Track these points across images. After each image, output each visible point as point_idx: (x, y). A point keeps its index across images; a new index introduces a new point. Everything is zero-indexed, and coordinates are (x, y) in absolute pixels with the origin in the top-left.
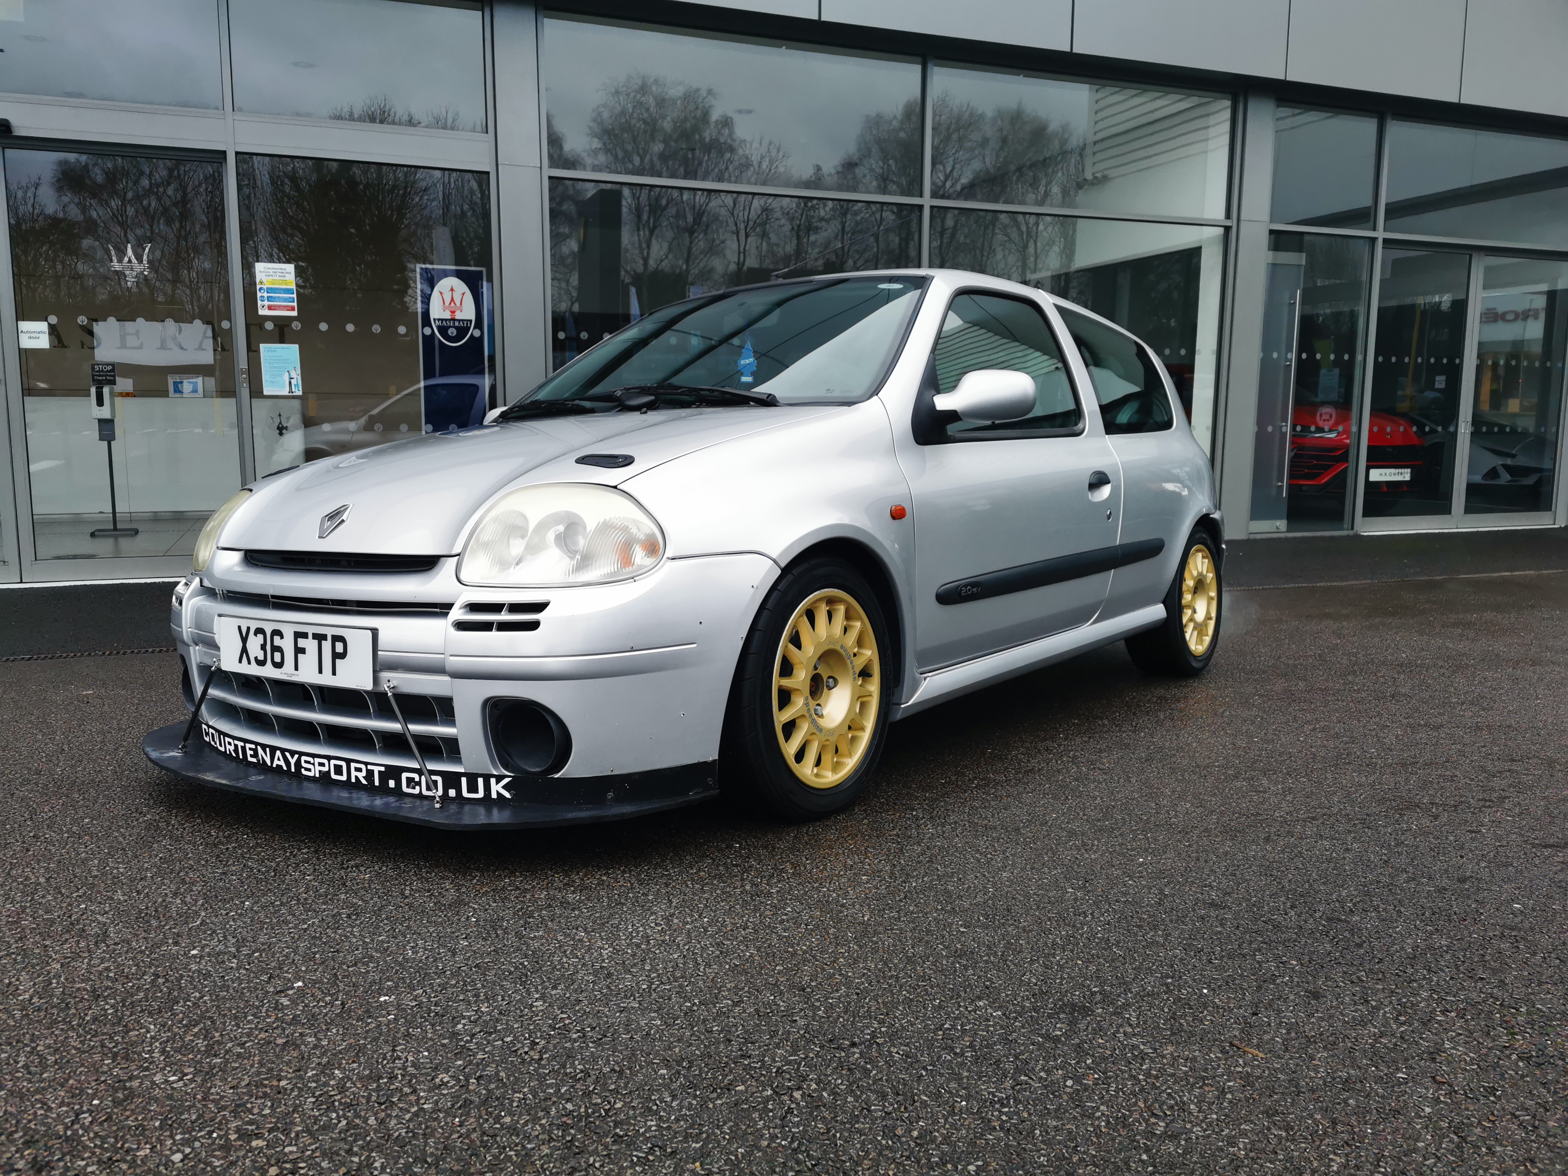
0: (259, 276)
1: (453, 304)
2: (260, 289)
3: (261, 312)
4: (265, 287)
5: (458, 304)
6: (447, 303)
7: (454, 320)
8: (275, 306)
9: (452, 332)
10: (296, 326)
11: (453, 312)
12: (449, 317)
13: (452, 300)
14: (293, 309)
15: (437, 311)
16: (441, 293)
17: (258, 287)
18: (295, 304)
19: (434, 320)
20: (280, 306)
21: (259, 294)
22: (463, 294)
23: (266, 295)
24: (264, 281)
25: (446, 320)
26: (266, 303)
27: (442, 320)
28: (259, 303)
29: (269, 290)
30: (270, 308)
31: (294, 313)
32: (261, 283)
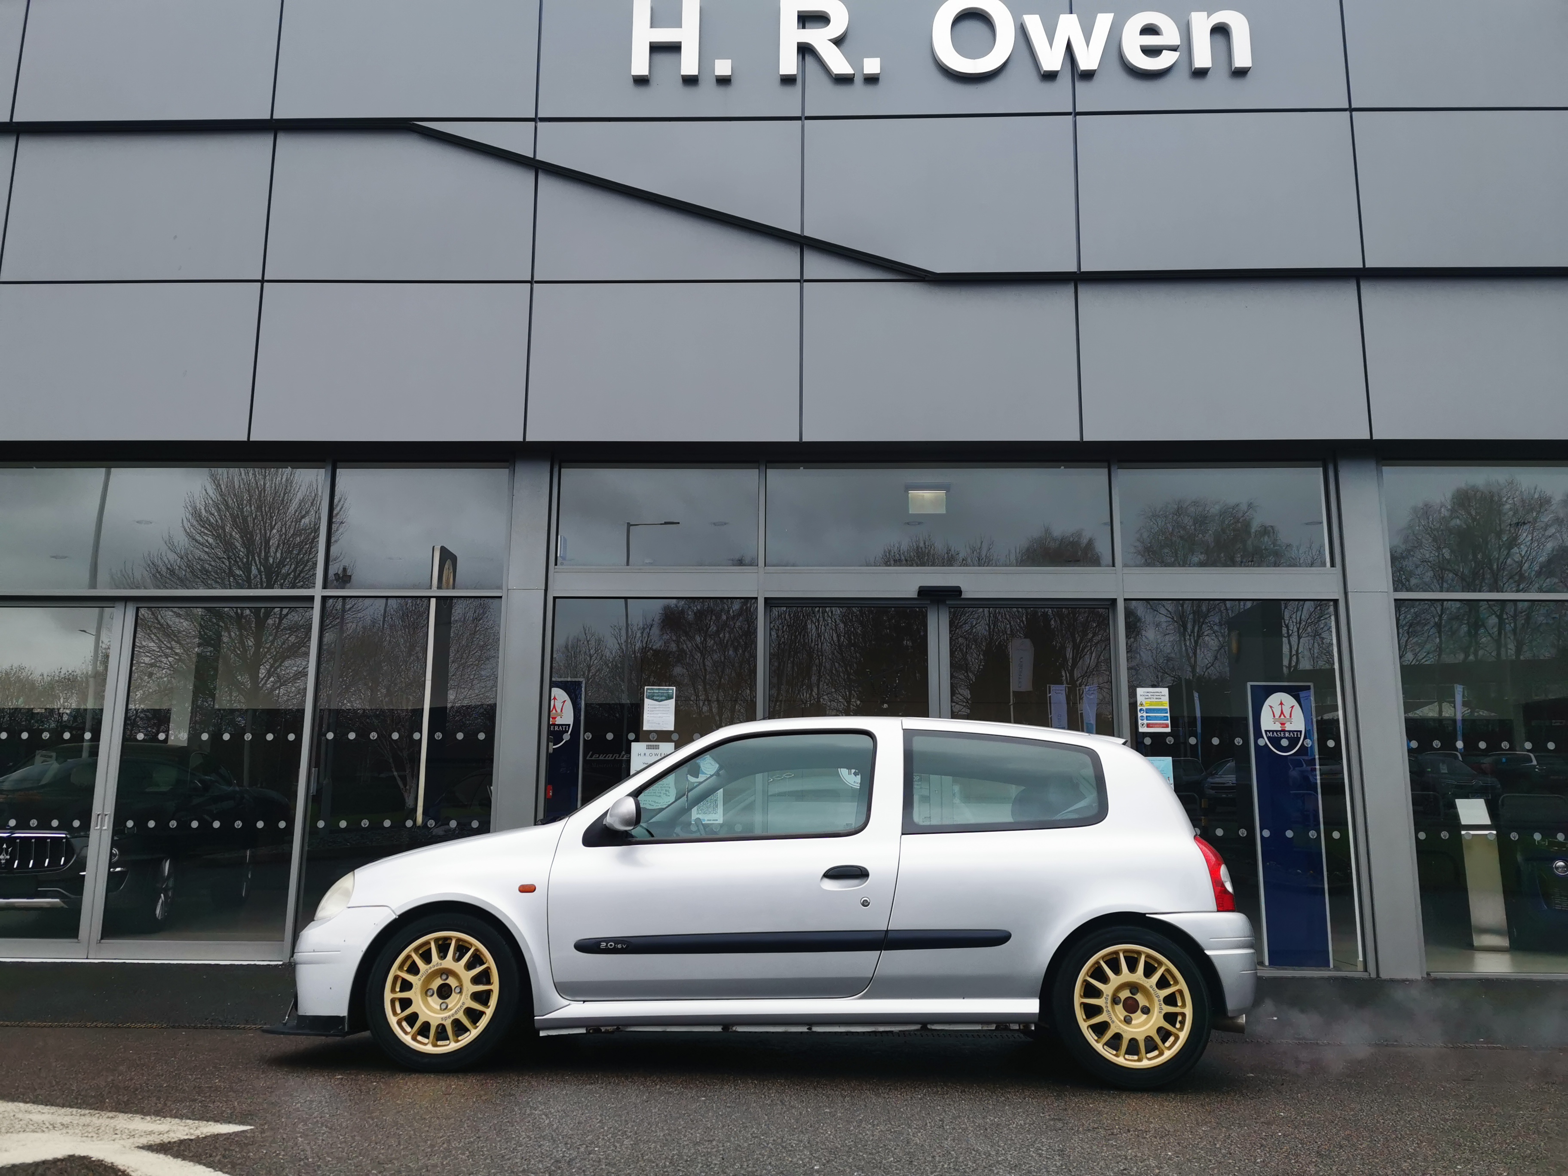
0: (1140, 699)
1: (1282, 717)
2: (1141, 710)
3: (1141, 730)
4: (1144, 708)
5: (1288, 716)
6: (1277, 716)
7: (1284, 731)
8: (1153, 724)
9: (1285, 743)
10: (1170, 740)
11: (1283, 724)
12: (1280, 729)
13: (1282, 712)
14: (1167, 726)
15: (1268, 723)
16: (1271, 707)
17: (1139, 708)
18: (1169, 722)
19: (1266, 731)
20: (1156, 724)
21: (1139, 714)
22: (1292, 707)
23: (1145, 715)
24: (1144, 703)
25: (1277, 731)
26: (1145, 722)
27: (1273, 731)
28: (1140, 722)
29: (1148, 711)
30: (1148, 726)
31: (1168, 730)
32: (1142, 705)
